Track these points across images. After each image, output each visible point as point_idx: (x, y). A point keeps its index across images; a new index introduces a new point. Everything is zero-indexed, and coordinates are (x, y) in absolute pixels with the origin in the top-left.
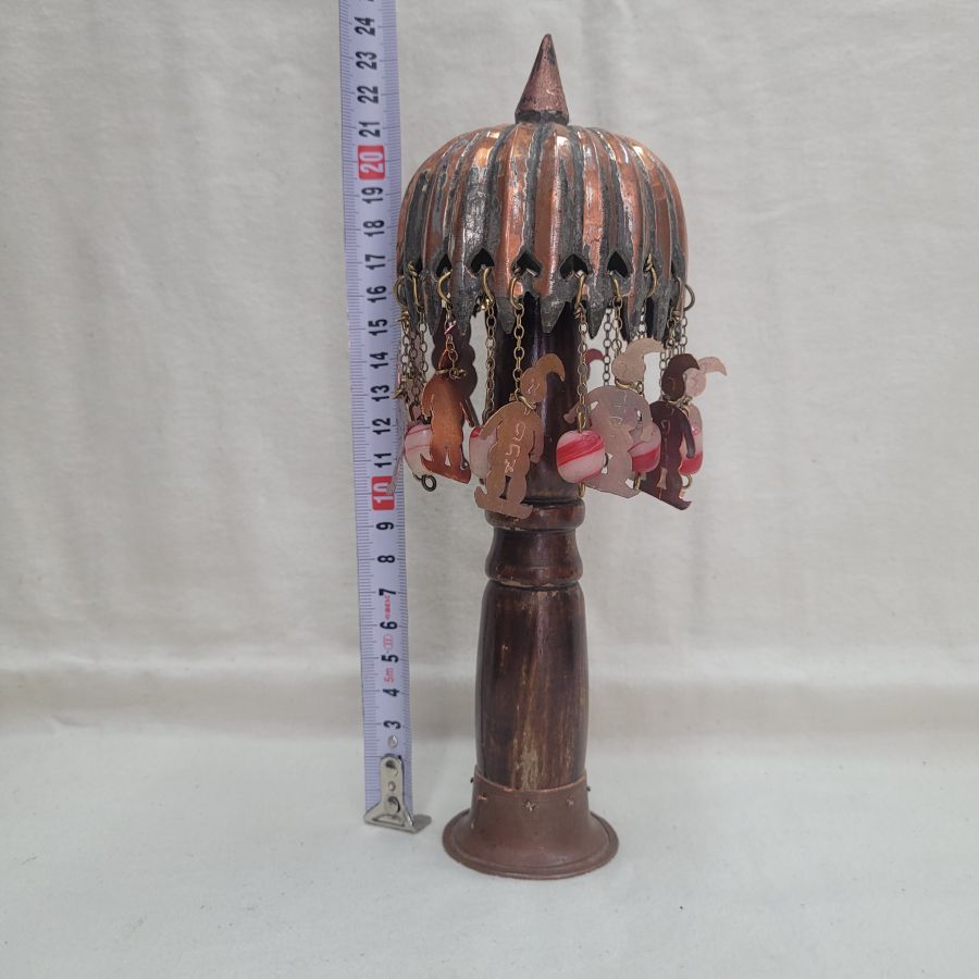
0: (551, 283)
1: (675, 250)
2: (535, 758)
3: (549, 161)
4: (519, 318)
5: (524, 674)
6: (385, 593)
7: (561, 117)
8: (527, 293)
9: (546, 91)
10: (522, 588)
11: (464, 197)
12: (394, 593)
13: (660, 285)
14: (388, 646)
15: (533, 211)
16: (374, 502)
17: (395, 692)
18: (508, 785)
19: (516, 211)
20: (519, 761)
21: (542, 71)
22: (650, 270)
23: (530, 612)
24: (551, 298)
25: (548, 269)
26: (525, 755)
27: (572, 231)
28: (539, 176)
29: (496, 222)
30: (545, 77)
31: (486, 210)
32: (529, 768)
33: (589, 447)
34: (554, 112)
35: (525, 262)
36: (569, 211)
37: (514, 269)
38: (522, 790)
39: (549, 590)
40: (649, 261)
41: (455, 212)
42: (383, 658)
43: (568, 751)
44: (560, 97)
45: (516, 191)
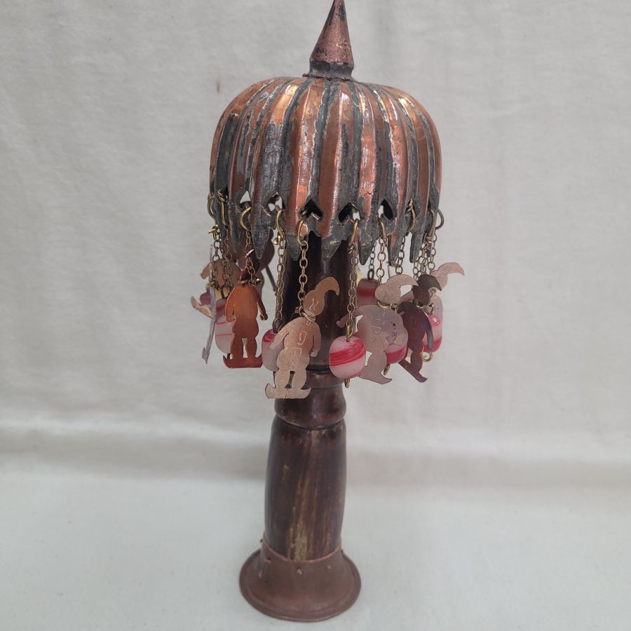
0: (331, 227)
1: (432, 189)
2: (304, 540)
3: (334, 124)
4: (304, 252)
5: (299, 487)
7: (347, 68)
8: (311, 232)
9: (336, 44)
10: (301, 428)
11: (262, 150)
13: (417, 222)
15: (319, 167)
18: (286, 556)
19: (305, 167)
20: (294, 543)
21: (334, 26)
22: (411, 211)
23: (305, 445)
24: (331, 239)
25: (329, 216)
26: (298, 539)
27: (349, 186)
28: (325, 137)
29: (288, 174)
30: (336, 32)
31: (281, 162)
32: (301, 547)
33: (354, 356)
34: (341, 64)
35: (311, 207)
36: (348, 169)
37: (302, 212)
38: (295, 560)
39: (320, 429)
40: (411, 205)
41: (255, 160)
43: (328, 535)
44: (347, 51)
45: (305, 150)
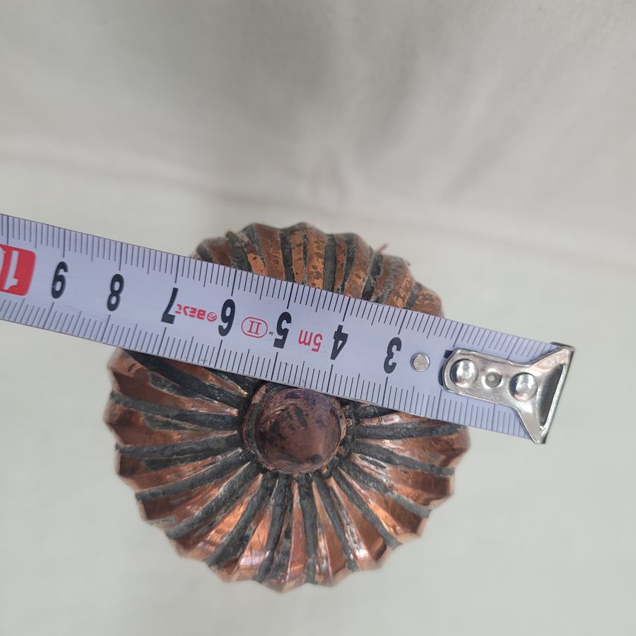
6: (171, 312)
12: (175, 291)
14: (261, 332)
16: (12, 290)
17: (340, 336)
42: (279, 344)
